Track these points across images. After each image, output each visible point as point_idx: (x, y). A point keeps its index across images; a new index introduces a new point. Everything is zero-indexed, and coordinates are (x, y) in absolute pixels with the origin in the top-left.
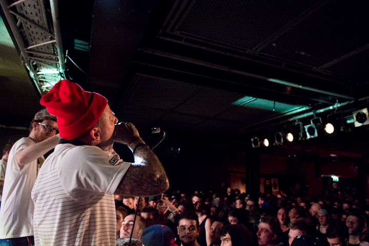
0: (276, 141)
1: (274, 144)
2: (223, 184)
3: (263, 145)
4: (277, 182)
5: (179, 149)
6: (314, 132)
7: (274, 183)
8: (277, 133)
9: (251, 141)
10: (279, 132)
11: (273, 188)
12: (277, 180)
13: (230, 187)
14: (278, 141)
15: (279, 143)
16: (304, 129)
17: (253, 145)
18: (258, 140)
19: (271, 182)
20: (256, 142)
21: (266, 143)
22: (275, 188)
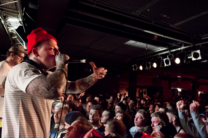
0: (147, 67)
1: (146, 69)
2: (115, 91)
3: (139, 69)
4: (146, 91)
5: (90, 70)
6: (169, 63)
7: (144, 91)
8: (148, 63)
9: (133, 67)
10: (149, 62)
11: (144, 94)
12: (146, 89)
13: (119, 93)
14: (148, 67)
15: (148, 68)
16: (163, 61)
17: (133, 69)
18: (137, 66)
19: (143, 91)
20: (135, 67)
21: (141, 68)
22: (145, 94)
